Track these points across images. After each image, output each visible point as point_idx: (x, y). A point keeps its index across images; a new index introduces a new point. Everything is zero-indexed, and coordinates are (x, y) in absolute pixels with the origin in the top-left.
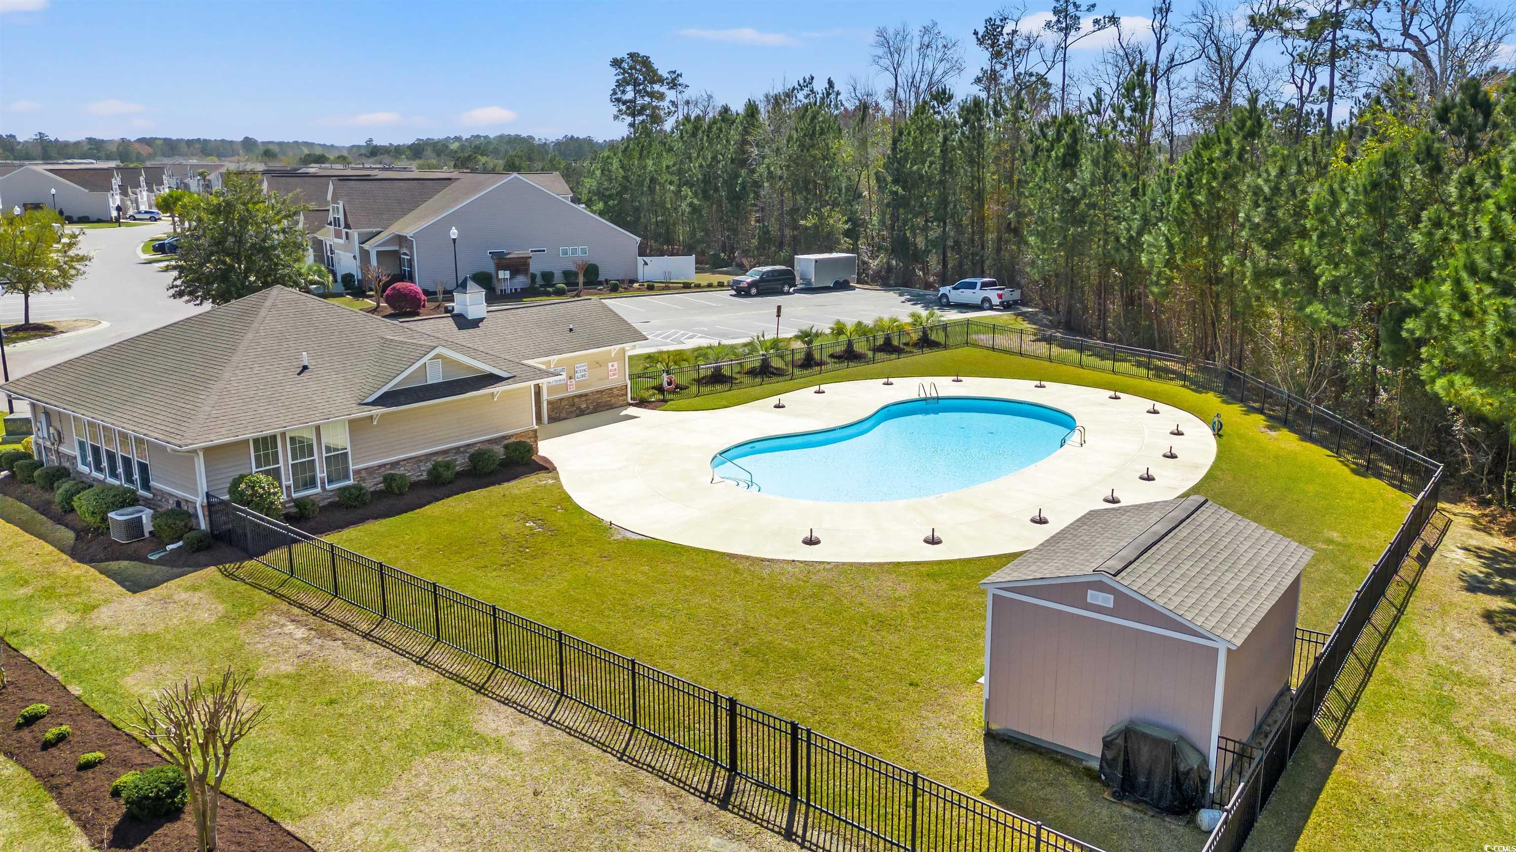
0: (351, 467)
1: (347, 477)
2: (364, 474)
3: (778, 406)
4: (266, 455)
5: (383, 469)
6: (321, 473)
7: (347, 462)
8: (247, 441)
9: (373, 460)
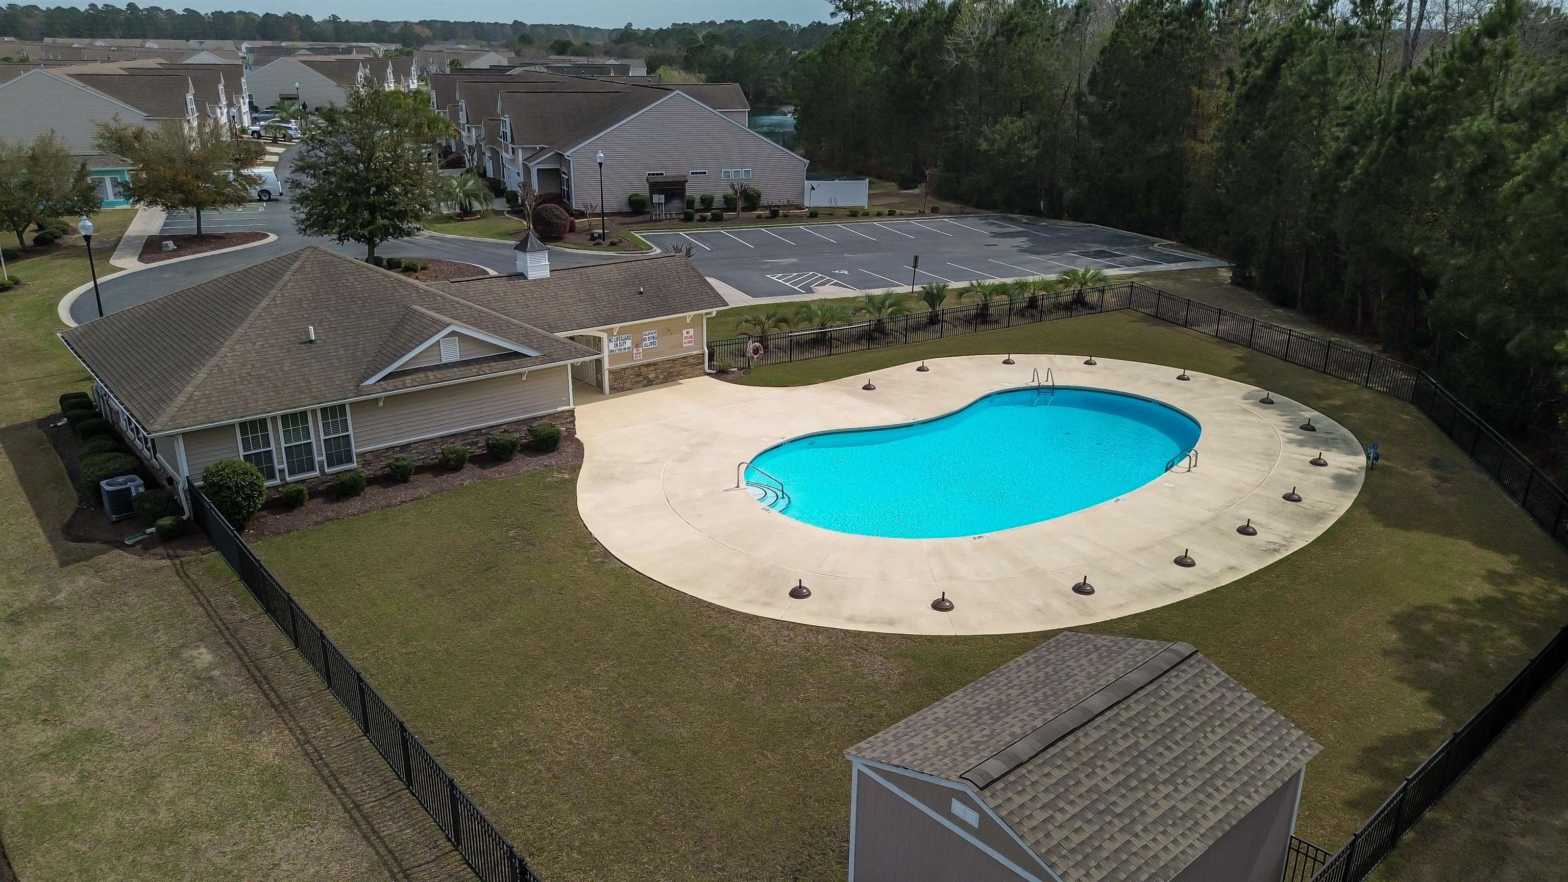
0: (354, 451)
1: (350, 460)
2: (369, 457)
3: (867, 388)
4: (255, 439)
5: (391, 452)
6: (320, 457)
7: (349, 445)
8: (233, 425)
9: (379, 443)
